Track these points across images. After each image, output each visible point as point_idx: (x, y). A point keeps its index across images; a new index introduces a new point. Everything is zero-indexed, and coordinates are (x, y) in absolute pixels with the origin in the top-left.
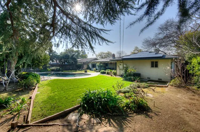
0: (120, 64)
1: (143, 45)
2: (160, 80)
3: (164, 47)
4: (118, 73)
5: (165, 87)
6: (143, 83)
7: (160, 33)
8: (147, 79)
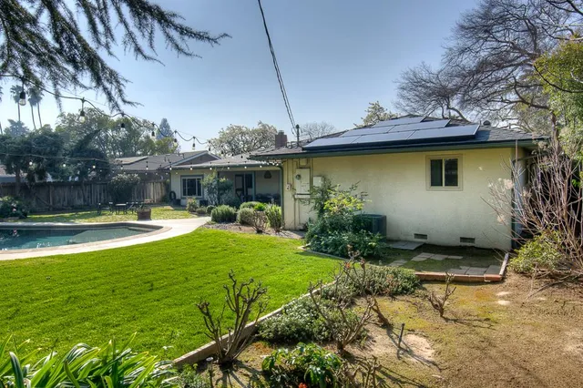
0: (299, 177)
1: (403, 97)
2: (468, 244)
3: (478, 108)
4: (289, 220)
5: (495, 281)
6: (393, 267)
7: (463, 51)
8: (411, 242)
